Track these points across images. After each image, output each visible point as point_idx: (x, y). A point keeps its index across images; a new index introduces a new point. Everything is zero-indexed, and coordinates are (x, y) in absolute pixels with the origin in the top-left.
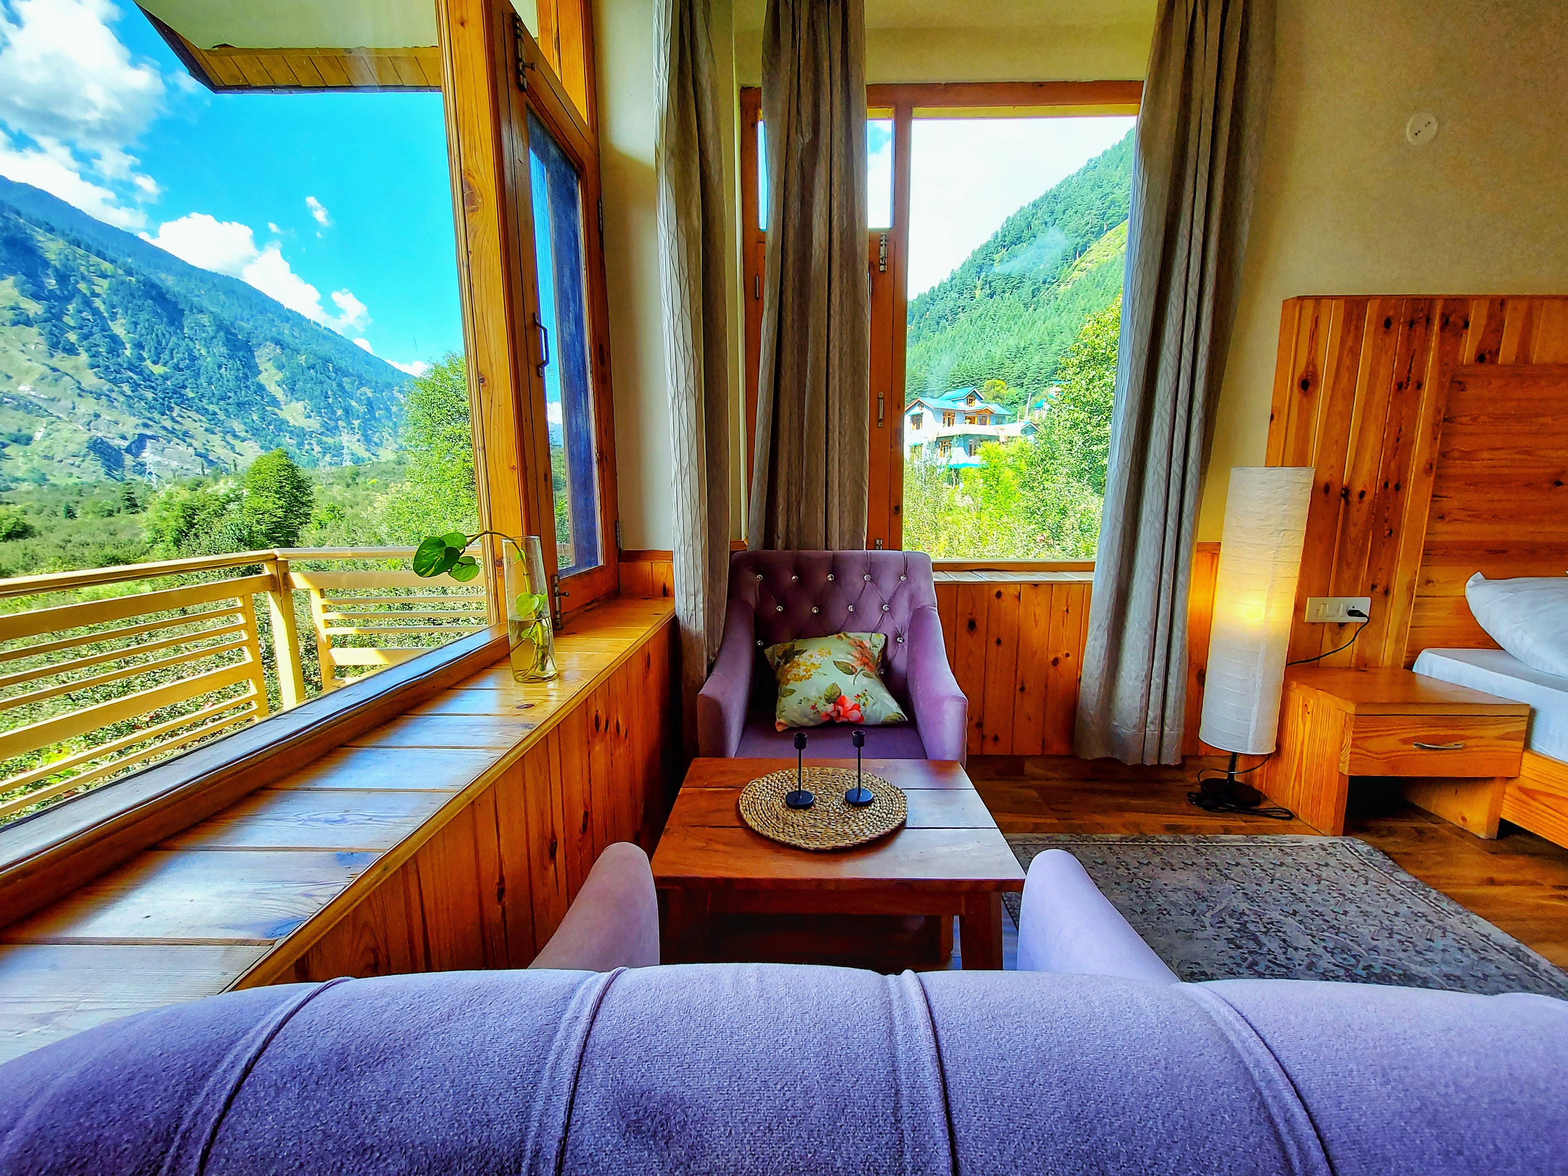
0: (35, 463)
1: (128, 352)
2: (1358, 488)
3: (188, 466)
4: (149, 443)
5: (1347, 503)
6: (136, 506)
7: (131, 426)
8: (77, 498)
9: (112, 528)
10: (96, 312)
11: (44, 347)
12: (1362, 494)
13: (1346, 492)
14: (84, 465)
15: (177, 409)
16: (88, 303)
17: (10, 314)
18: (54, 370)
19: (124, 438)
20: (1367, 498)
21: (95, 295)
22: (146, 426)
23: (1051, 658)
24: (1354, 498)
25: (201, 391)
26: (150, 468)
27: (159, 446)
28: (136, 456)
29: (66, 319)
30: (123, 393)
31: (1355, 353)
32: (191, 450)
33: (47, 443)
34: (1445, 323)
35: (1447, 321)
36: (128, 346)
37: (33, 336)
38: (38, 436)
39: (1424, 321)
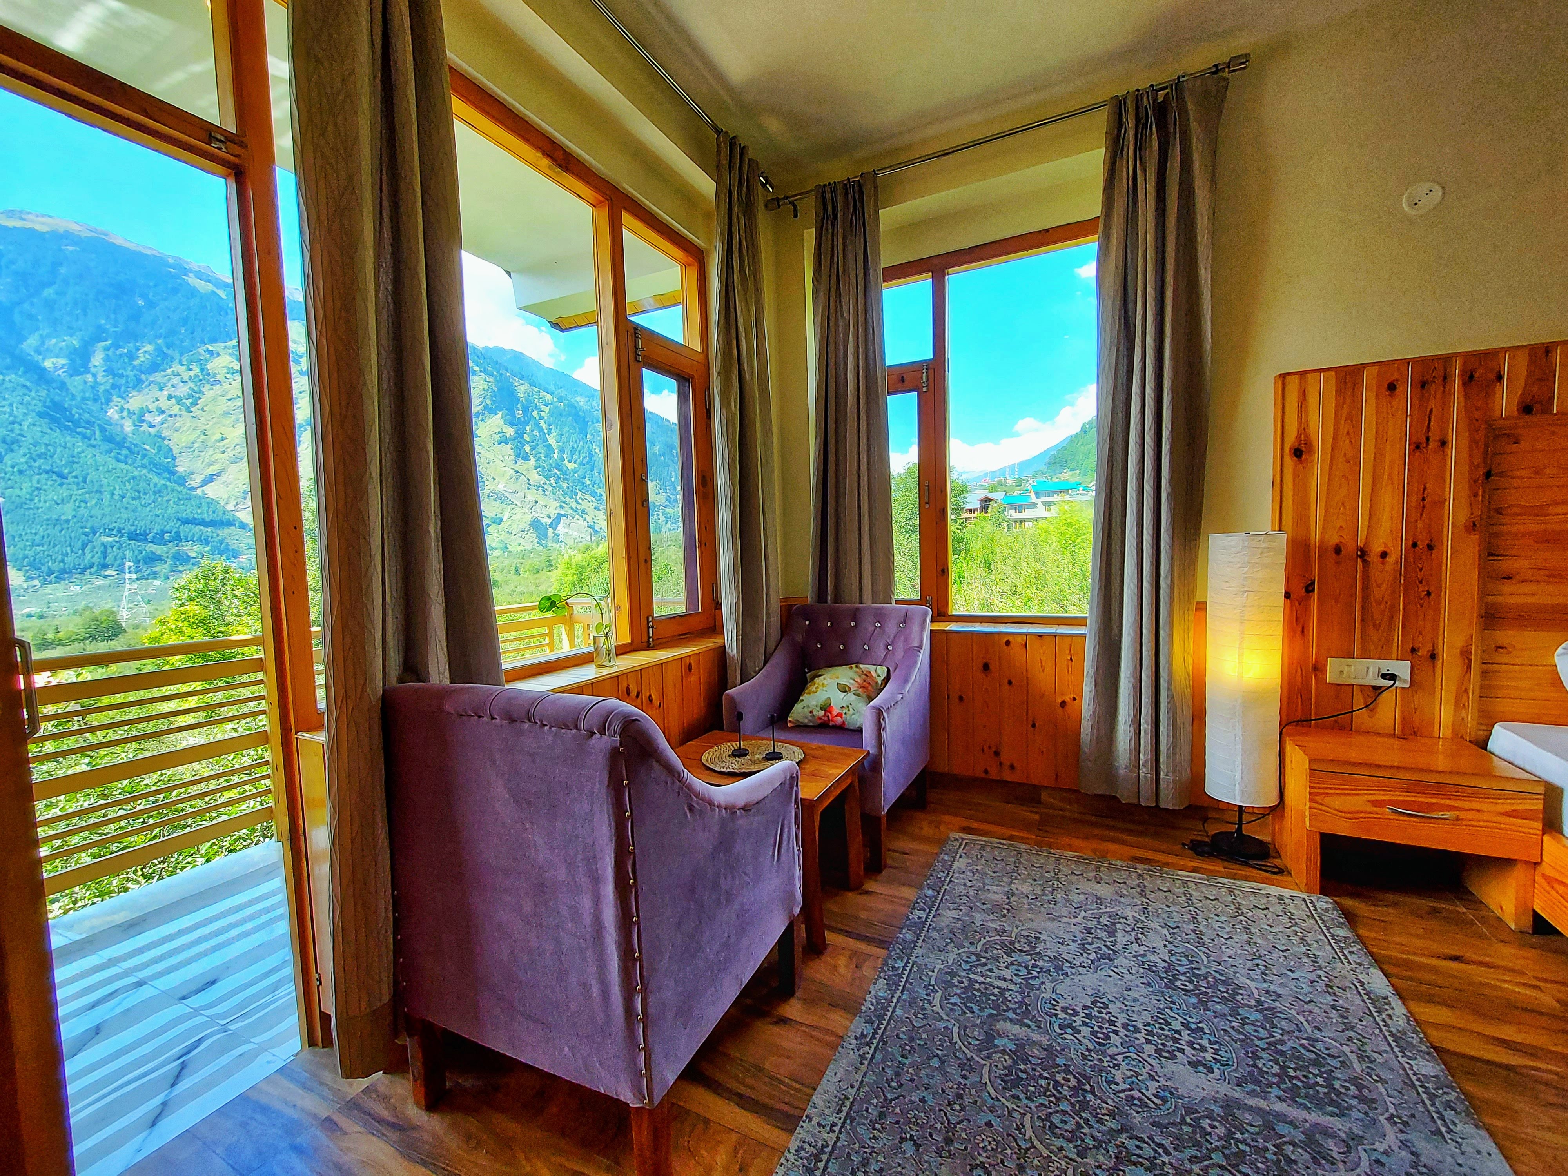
0: (502, 538)
1: (555, 456)
2: (1377, 548)
3: (583, 535)
4: (562, 520)
5: (1366, 563)
6: (552, 565)
7: (553, 508)
8: (522, 561)
9: (537, 581)
10: (541, 430)
11: (513, 457)
12: (1384, 555)
13: (1363, 553)
14: (527, 537)
15: (580, 493)
16: (537, 424)
17: (497, 437)
18: (517, 472)
19: (549, 517)
20: (1390, 559)
21: (541, 418)
22: (561, 507)
23: (1059, 701)
24: (1374, 559)
25: (594, 479)
26: (562, 538)
27: (567, 522)
28: (555, 529)
29: (525, 436)
30: (550, 484)
31: (1354, 419)
32: (585, 523)
33: (509, 523)
34: (1469, 378)
35: (1471, 377)
36: (556, 451)
37: (508, 449)
38: (505, 518)
39: (1439, 381)
